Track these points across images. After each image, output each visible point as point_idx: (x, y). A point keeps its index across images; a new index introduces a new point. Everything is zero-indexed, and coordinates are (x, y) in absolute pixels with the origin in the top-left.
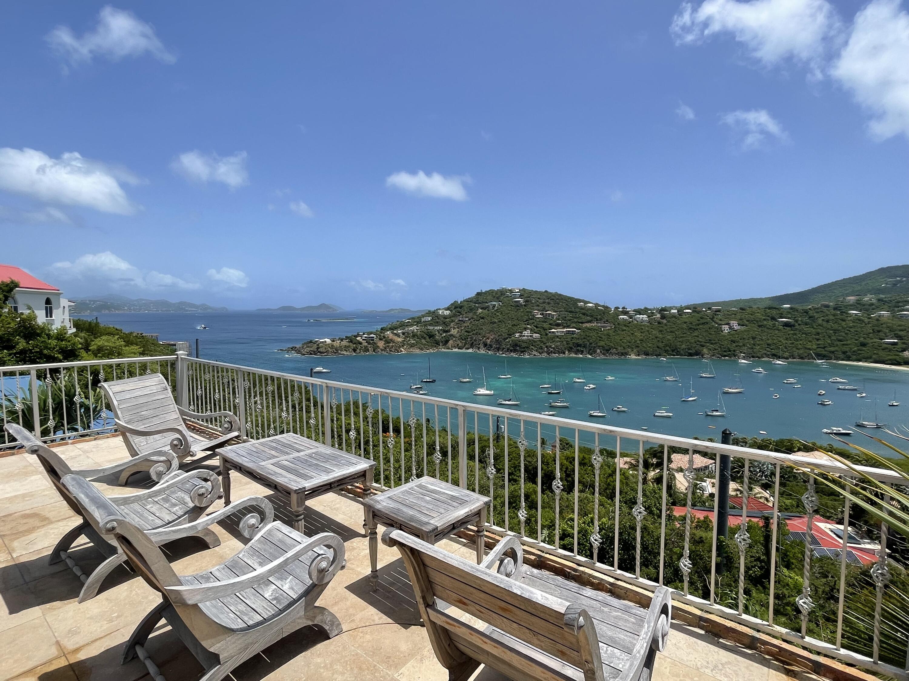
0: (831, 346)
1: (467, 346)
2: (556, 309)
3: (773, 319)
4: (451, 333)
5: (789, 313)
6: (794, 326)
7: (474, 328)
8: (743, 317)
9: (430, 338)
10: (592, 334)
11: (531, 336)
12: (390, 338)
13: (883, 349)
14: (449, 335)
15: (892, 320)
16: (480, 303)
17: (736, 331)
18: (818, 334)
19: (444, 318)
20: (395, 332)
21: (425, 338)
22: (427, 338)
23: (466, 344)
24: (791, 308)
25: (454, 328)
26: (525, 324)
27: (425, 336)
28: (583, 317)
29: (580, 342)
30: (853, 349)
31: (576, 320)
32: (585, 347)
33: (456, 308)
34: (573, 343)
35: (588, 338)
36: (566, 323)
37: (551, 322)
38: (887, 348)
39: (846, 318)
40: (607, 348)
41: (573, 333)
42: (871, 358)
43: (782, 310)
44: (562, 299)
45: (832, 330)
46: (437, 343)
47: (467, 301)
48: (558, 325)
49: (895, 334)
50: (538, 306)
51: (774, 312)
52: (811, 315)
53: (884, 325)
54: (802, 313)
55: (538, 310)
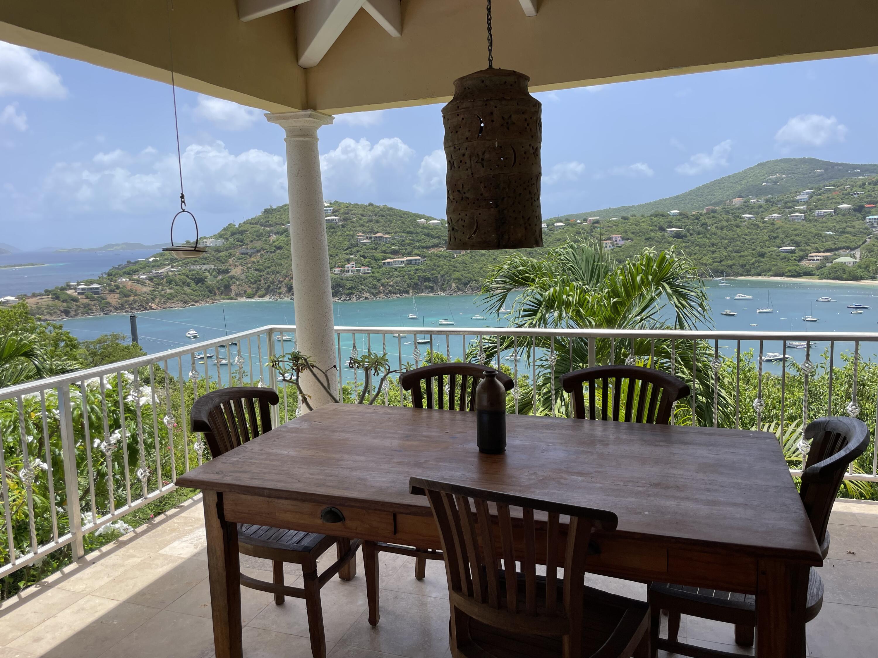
0: (728, 260)
1: (260, 293)
2: (388, 229)
3: (662, 229)
4: (230, 274)
5: (679, 220)
6: (685, 236)
7: (267, 264)
8: (626, 228)
9: (197, 283)
10: (441, 263)
11: (357, 271)
12: (129, 288)
13: (782, 259)
14: (229, 277)
15: (786, 223)
16: (270, 226)
17: (620, 247)
18: (713, 245)
19: (216, 251)
20: (135, 277)
21: (188, 285)
22: (193, 284)
23: (258, 289)
24: (680, 214)
25: (235, 266)
26: (347, 254)
27: (189, 280)
28: (428, 239)
29: (427, 274)
30: (752, 262)
31: (417, 244)
32: (435, 281)
33: (233, 234)
34: (418, 277)
35: (438, 269)
36: (406, 249)
37: (384, 248)
38: (785, 258)
39: (740, 224)
40: (464, 280)
41: (416, 262)
42: (769, 270)
43: (670, 217)
44: (395, 215)
45: (727, 239)
46: (211, 291)
47: (251, 224)
48: (395, 253)
49: (791, 240)
50: (362, 226)
51: (662, 220)
52: (703, 221)
53: (779, 230)
54: (693, 220)
55: (364, 232)
